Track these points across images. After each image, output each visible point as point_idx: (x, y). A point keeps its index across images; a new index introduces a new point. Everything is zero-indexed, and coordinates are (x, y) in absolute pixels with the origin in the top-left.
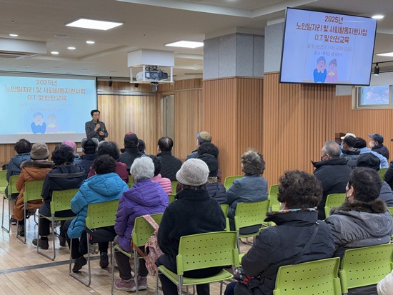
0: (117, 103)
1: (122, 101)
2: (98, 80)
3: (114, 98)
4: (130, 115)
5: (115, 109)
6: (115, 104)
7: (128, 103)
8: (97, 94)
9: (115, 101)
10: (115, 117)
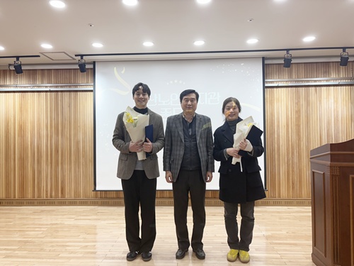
0: (303, 102)
1: (313, 98)
2: (266, 62)
3: (297, 92)
4: (329, 123)
5: (298, 112)
6: (298, 103)
7: (324, 101)
8: (265, 87)
9: (298, 98)
10: (298, 126)
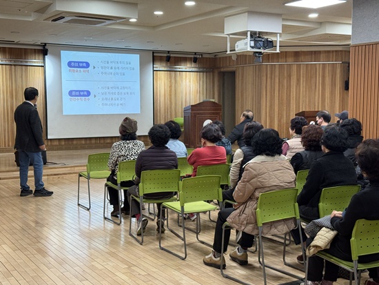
1: (178, 78)
2: (155, 54)
3: (170, 74)
4: (186, 94)
5: (171, 86)
6: (171, 81)
7: (184, 81)
9: (171, 78)
10: (171, 95)
